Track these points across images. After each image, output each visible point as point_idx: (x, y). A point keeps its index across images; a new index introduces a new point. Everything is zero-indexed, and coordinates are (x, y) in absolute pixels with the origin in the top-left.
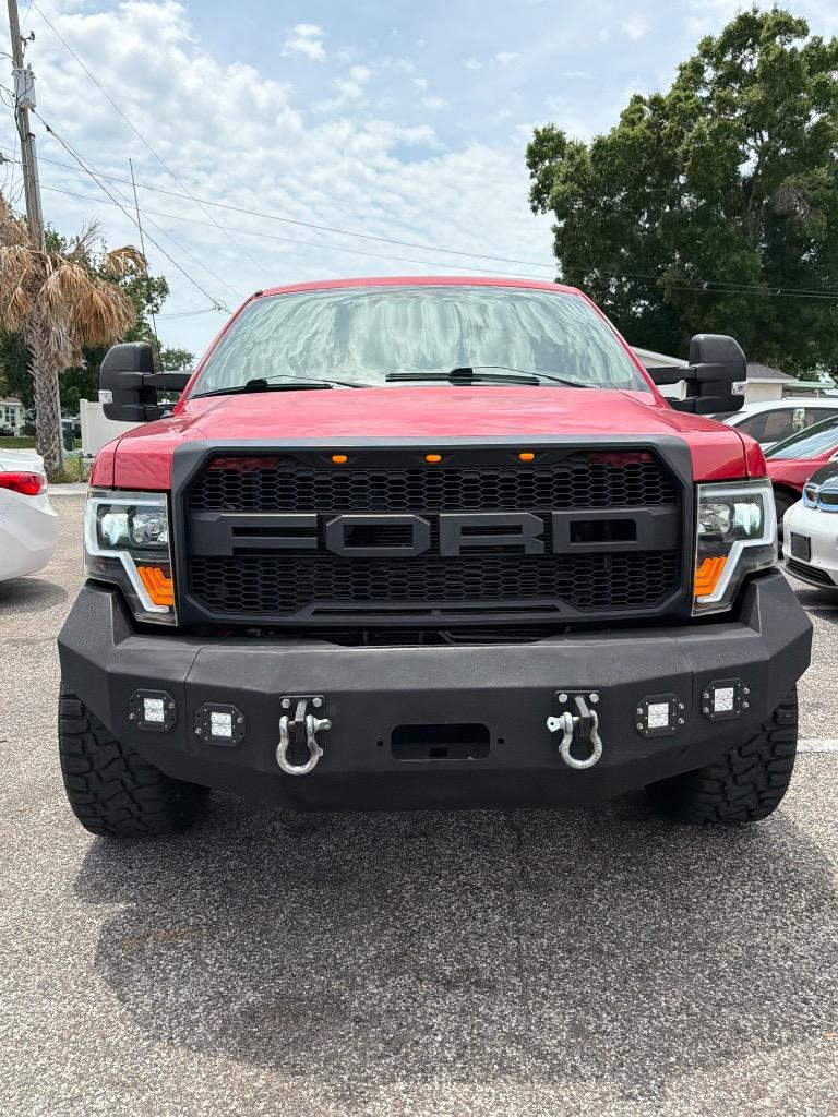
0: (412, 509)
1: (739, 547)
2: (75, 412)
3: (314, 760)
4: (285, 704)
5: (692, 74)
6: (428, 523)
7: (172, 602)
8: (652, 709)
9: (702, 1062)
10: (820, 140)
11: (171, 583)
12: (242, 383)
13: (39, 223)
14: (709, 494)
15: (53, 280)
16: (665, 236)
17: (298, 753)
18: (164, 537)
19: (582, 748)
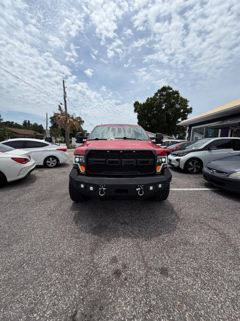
0: (118, 159)
1: (162, 164)
2: (71, 139)
3: (104, 194)
4: (100, 186)
5: (156, 94)
6: (120, 161)
7: (85, 171)
8: (151, 187)
9: (156, 236)
10: (173, 104)
11: (84, 168)
12: (95, 139)
13: (67, 113)
14: (159, 157)
15: (68, 121)
16: (152, 117)
17: (102, 193)
18: (84, 161)
19: (141, 193)
